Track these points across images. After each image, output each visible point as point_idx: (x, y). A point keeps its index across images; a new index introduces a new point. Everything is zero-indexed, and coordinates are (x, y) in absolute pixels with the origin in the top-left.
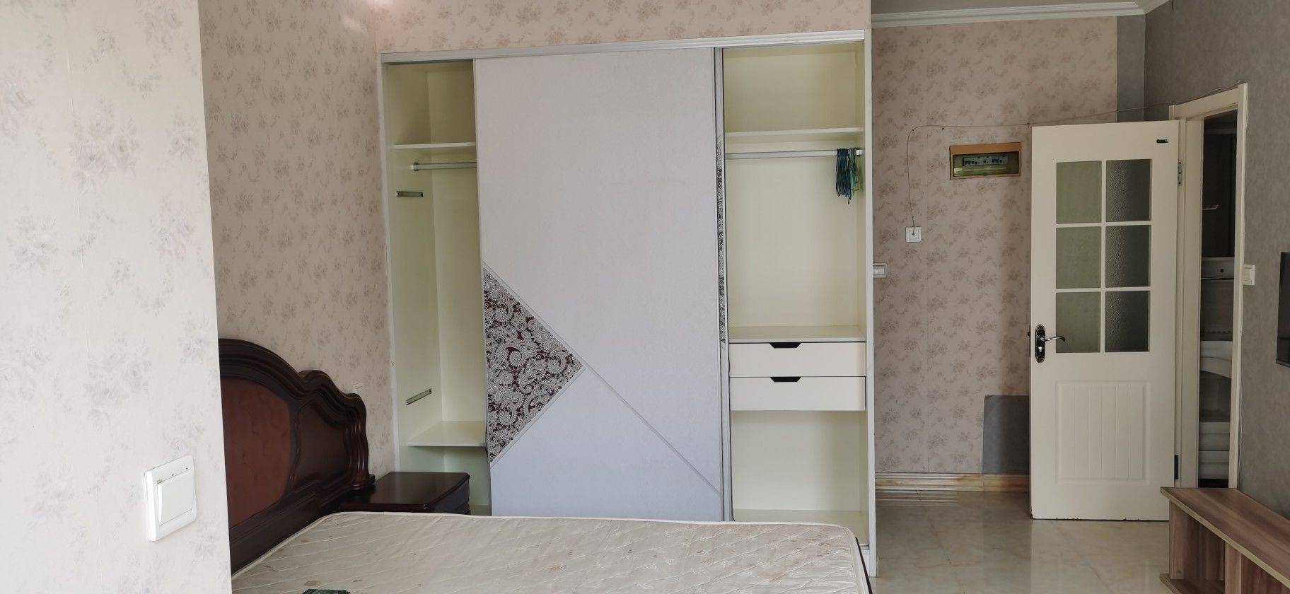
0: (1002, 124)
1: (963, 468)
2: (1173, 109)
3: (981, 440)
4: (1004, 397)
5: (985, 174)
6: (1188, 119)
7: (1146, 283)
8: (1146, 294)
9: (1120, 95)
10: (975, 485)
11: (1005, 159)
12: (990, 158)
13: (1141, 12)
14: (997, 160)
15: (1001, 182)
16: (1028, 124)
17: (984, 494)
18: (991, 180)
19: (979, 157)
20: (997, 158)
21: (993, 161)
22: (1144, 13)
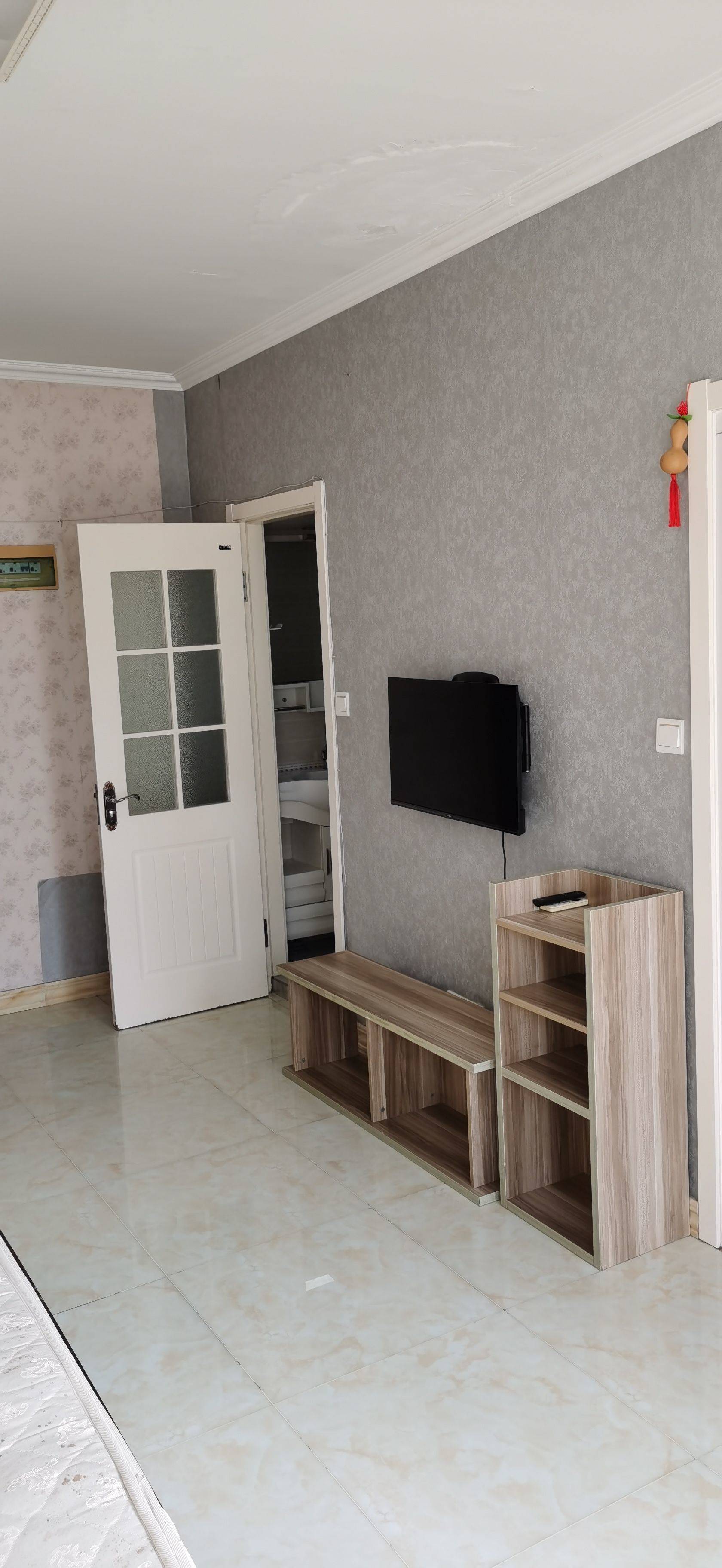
0: (28, 520)
1: (17, 981)
2: (231, 509)
3: (38, 939)
4: (62, 879)
5: (13, 586)
6: (247, 522)
7: (219, 720)
8: (220, 734)
9: (164, 490)
10: (36, 1001)
11: (37, 567)
12: (18, 565)
13: (179, 388)
14: (27, 568)
15: (34, 597)
16: (61, 521)
17: (48, 1010)
18: (22, 594)
19: (4, 564)
20: (26, 565)
21: (22, 568)
22: (182, 390)
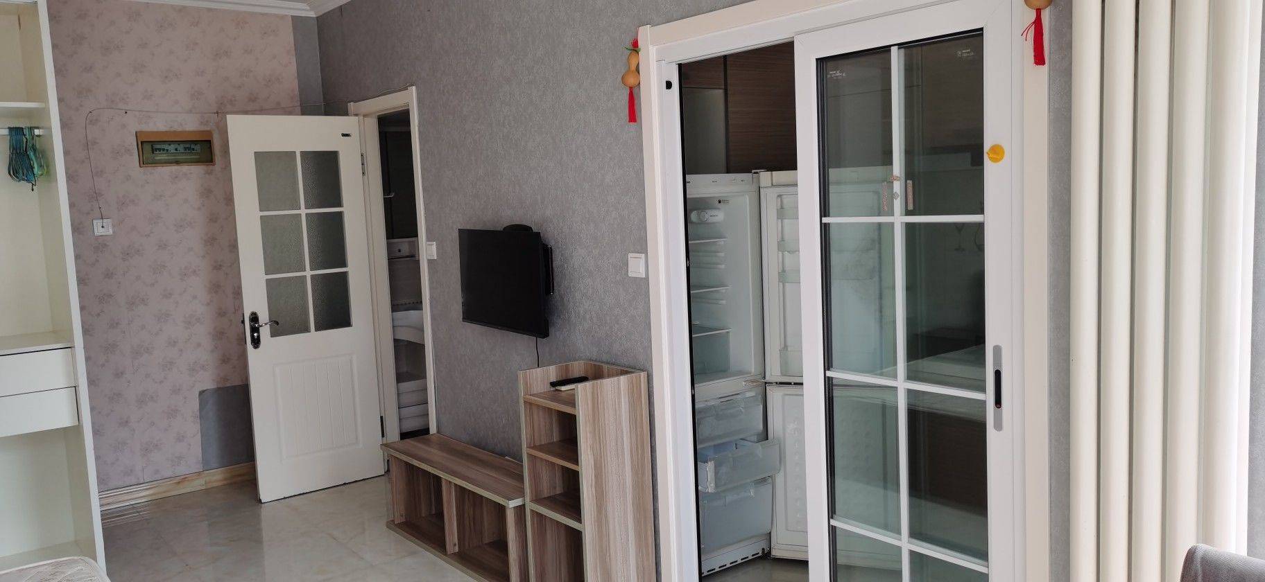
0: (190, 112)
1: (182, 470)
2: (351, 106)
3: (199, 436)
4: (218, 389)
5: (177, 162)
6: (365, 116)
7: (344, 264)
8: (345, 275)
9: (301, 90)
10: (197, 485)
11: (198, 147)
12: (182, 146)
13: (312, 14)
14: (189, 149)
15: (196, 171)
16: (217, 113)
17: (207, 491)
18: (185, 168)
19: (170, 145)
20: (188, 146)
21: (185, 149)
22: (315, 16)
